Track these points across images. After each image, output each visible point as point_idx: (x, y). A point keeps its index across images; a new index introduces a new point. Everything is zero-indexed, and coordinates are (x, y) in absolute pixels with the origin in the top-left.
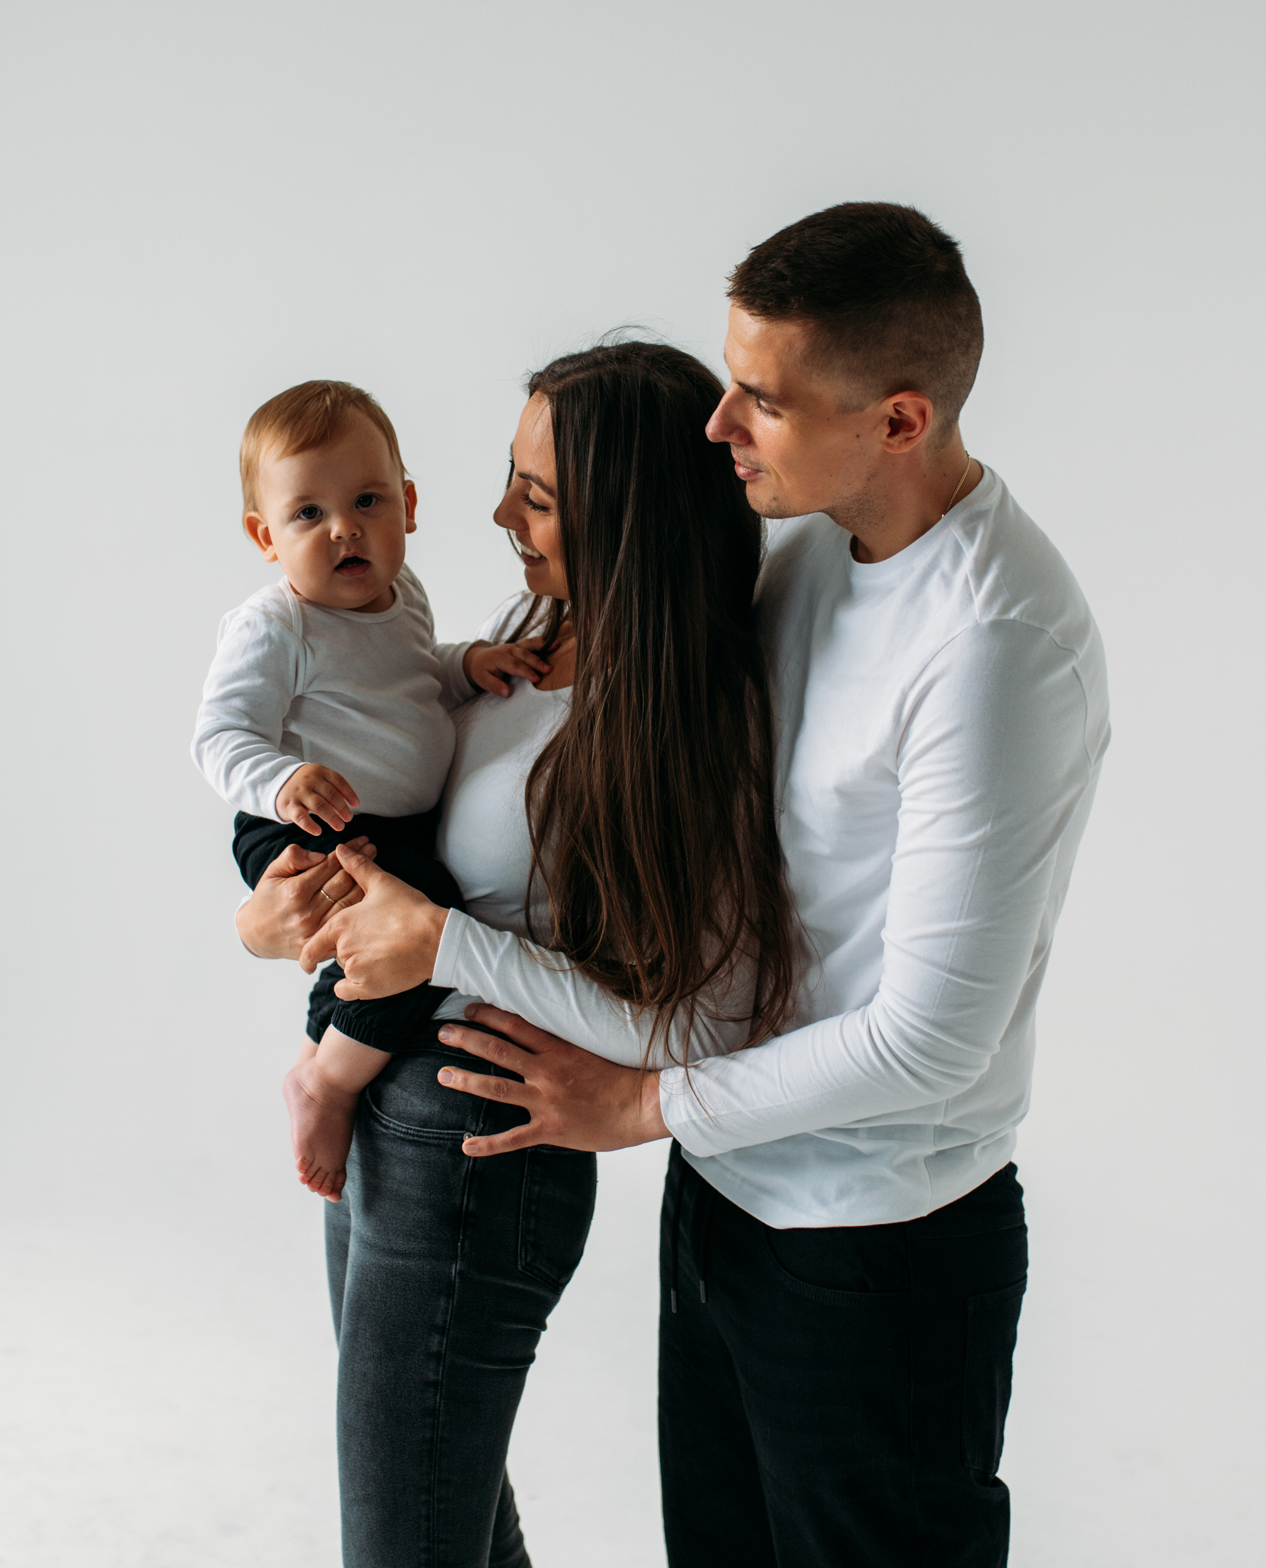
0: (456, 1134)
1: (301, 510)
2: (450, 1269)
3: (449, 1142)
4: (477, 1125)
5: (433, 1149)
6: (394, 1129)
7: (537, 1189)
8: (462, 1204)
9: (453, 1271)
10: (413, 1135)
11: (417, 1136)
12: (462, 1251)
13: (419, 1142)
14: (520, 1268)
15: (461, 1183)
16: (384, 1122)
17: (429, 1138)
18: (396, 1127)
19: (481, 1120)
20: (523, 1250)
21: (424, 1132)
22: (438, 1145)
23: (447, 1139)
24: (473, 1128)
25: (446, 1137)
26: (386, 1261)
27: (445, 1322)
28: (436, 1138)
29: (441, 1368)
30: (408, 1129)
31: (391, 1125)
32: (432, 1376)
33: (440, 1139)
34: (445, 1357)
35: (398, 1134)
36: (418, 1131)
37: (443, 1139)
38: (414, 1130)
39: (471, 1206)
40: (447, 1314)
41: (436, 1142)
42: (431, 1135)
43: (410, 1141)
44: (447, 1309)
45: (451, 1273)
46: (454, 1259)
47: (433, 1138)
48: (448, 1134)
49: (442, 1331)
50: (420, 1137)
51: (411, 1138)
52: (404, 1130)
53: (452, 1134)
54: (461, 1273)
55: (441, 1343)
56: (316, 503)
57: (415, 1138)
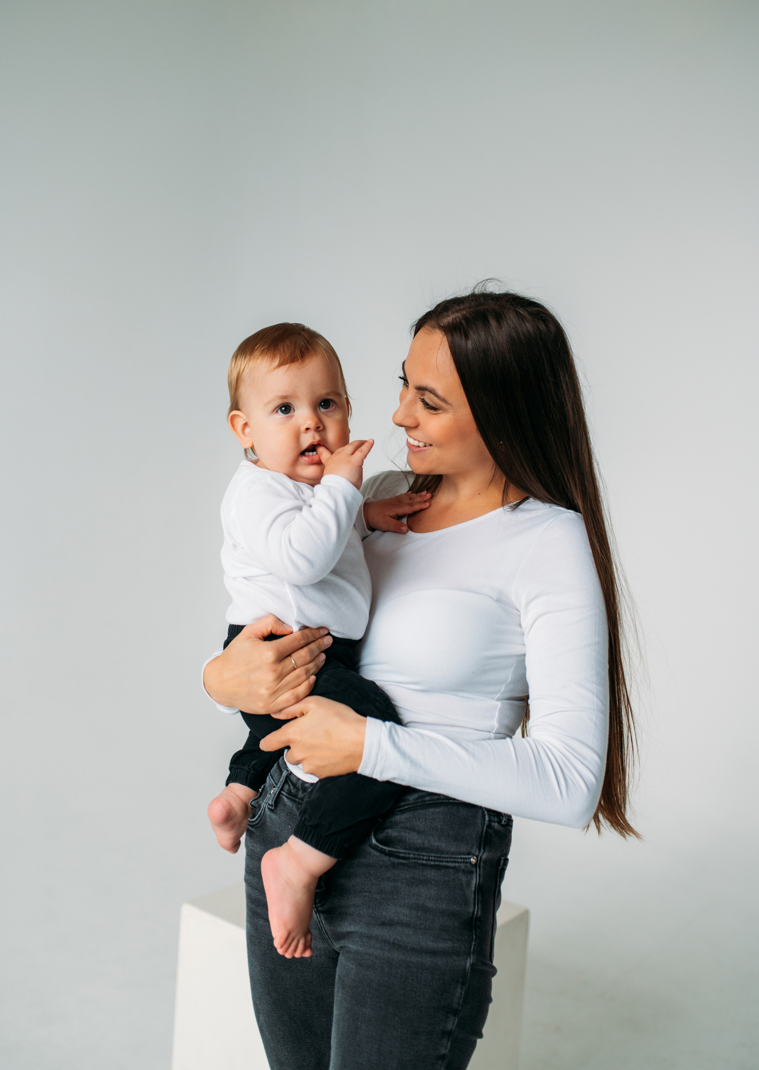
0: (466, 858)
1: (279, 407)
2: (466, 963)
3: (462, 865)
4: (480, 851)
5: (451, 870)
8: (474, 912)
9: (468, 964)
10: (434, 861)
11: (437, 861)
12: (474, 947)
13: (440, 865)
15: (472, 896)
17: (447, 862)
19: (482, 847)
21: (443, 857)
22: (454, 868)
23: (461, 862)
24: (477, 853)
25: (460, 860)
27: (458, 1005)
28: (453, 862)
30: (429, 856)
33: (456, 862)
36: (438, 857)
38: (435, 857)
40: (460, 998)
41: (452, 865)
42: (448, 860)
45: (465, 966)
46: (468, 954)
48: (461, 858)
49: (456, 1012)
51: (433, 863)
54: (472, 965)
55: (453, 1023)
56: (291, 402)
57: (436, 863)
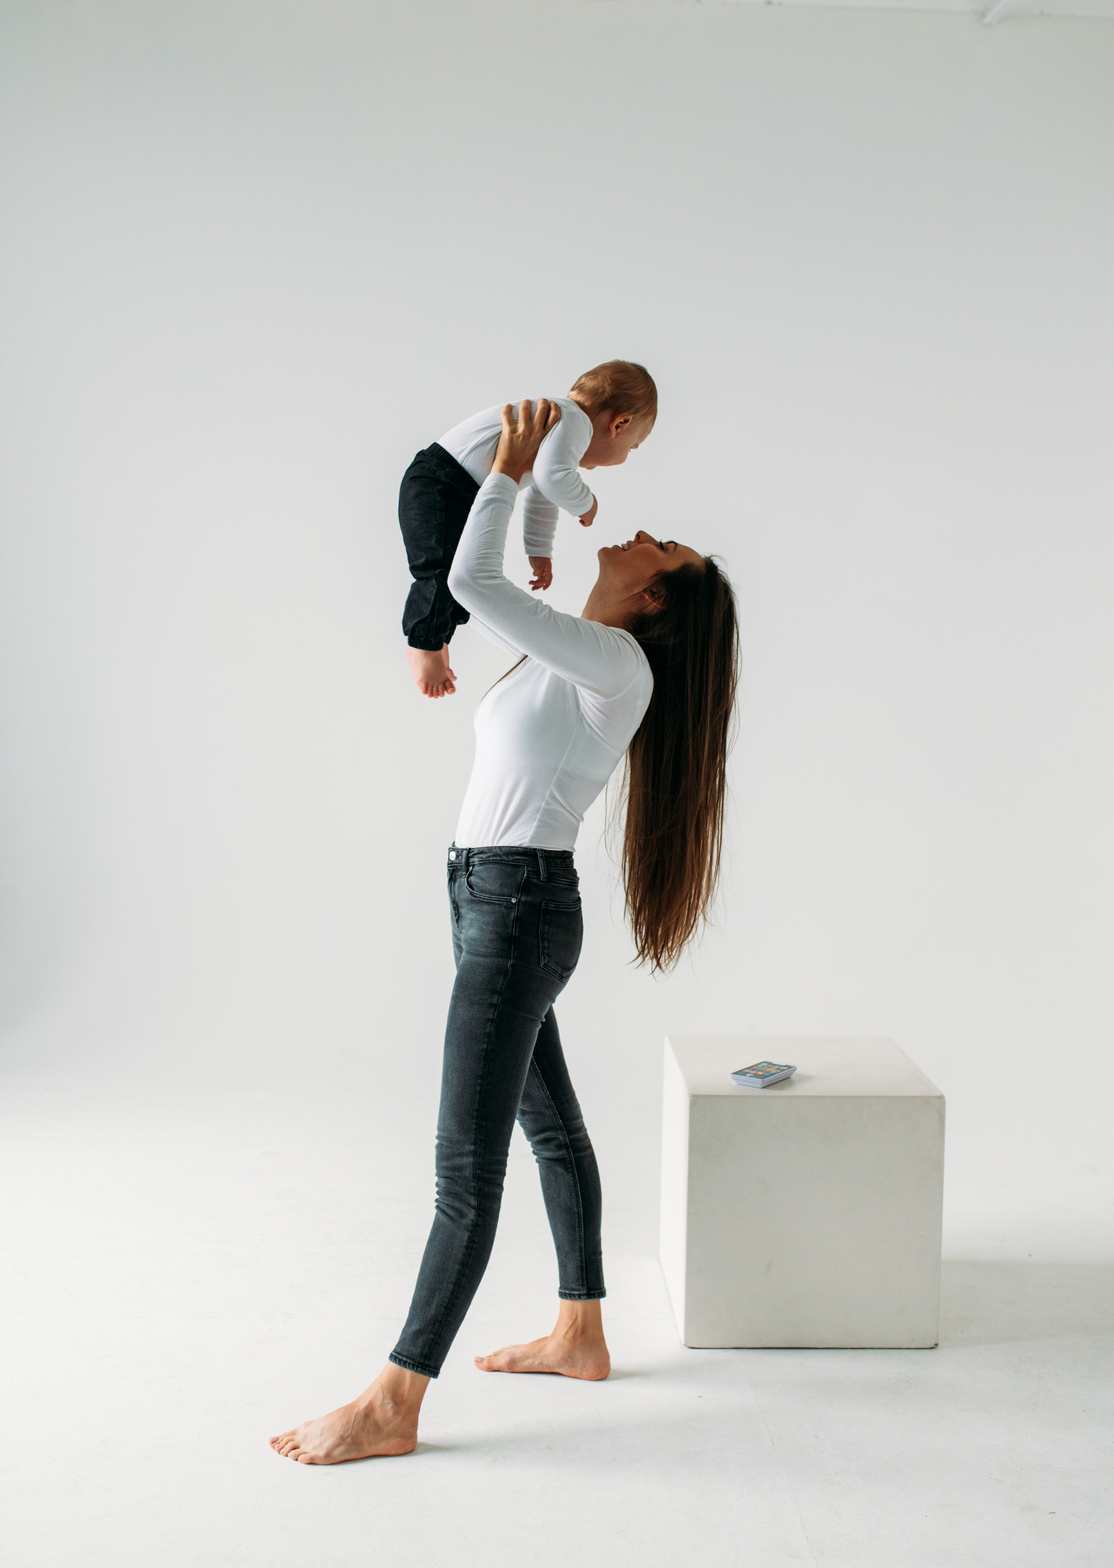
0: (508, 899)
2: (507, 964)
3: (504, 903)
4: (518, 895)
5: (497, 906)
6: (479, 897)
7: (547, 927)
8: (512, 933)
9: (509, 964)
10: (487, 899)
11: (489, 900)
12: (513, 955)
13: (490, 902)
14: (541, 966)
15: (511, 923)
16: (474, 895)
17: (495, 900)
18: (479, 896)
19: (520, 892)
20: (543, 957)
21: (492, 897)
22: (499, 904)
23: (503, 901)
24: (516, 896)
25: (503, 900)
26: (475, 959)
27: (502, 989)
28: (498, 901)
29: (496, 1012)
31: (478, 895)
32: (491, 1016)
33: (500, 901)
34: (499, 1007)
35: (480, 899)
37: (502, 901)
38: (488, 897)
39: (517, 934)
40: (503, 985)
41: (497, 902)
42: (496, 899)
43: (486, 902)
44: (504, 982)
45: (507, 965)
46: (510, 958)
47: (496, 900)
48: (504, 899)
49: (500, 993)
50: (490, 900)
51: (486, 901)
52: (483, 897)
53: (506, 899)
54: (512, 965)
55: (498, 1000)
